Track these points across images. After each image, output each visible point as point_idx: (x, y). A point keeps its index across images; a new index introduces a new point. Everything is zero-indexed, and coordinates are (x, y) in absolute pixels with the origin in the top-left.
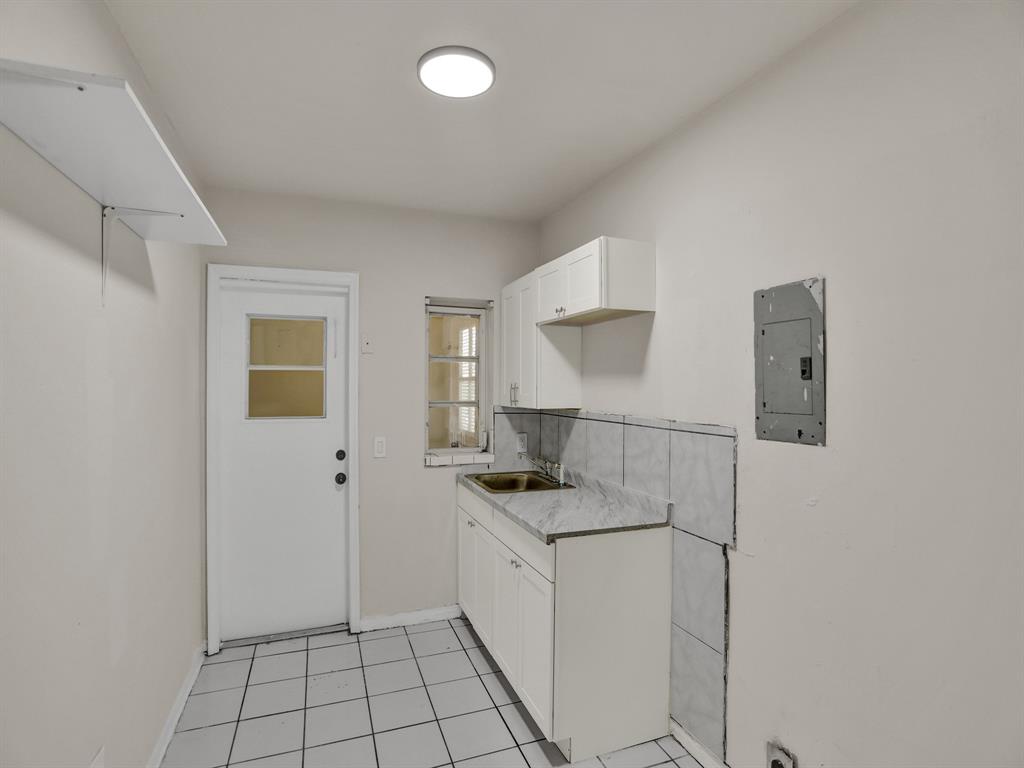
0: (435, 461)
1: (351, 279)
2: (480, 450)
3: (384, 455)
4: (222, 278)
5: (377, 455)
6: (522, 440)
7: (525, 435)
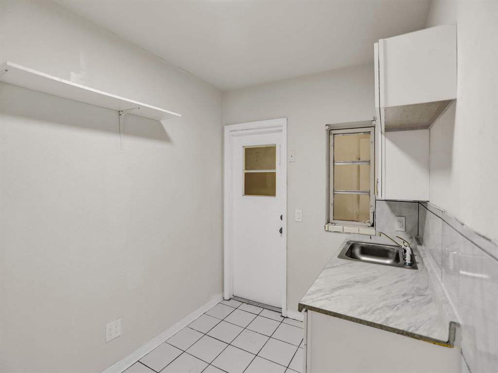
0: (332, 227)
1: (283, 122)
2: (370, 225)
3: (300, 220)
4: (231, 131)
5: (297, 220)
6: (400, 222)
7: (403, 219)
